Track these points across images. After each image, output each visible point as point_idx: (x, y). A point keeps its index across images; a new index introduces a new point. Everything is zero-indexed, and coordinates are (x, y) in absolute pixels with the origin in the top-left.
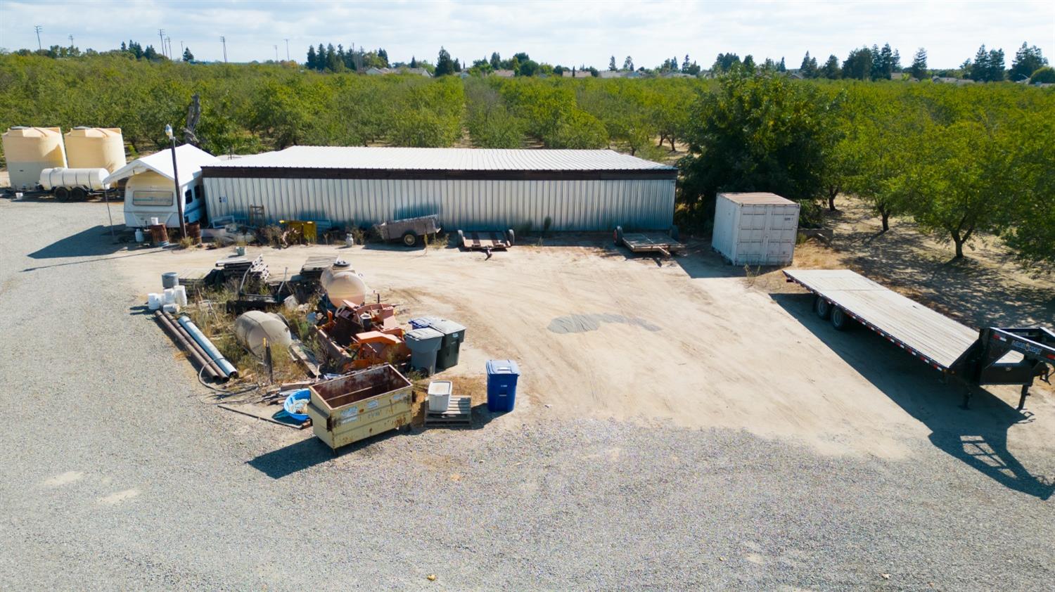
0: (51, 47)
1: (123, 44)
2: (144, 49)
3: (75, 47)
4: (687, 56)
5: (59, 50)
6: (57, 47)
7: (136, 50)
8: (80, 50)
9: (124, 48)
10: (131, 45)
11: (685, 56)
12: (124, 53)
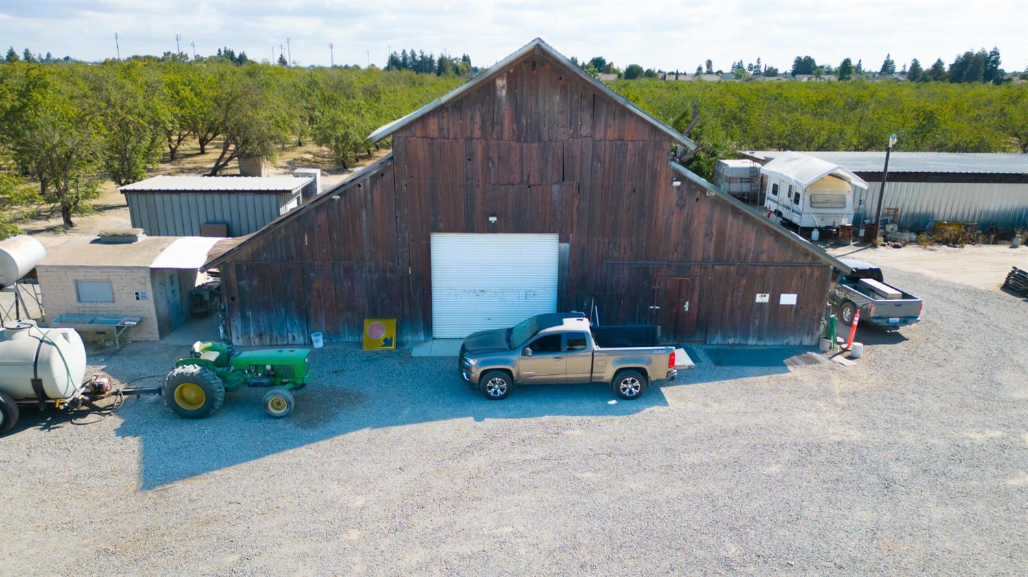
0: (164, 53)
1: (219, 51)
2: (237, 55)
3: (184, 54)
4: (759, 59)
5: (171, 56)
6: (169, 53)
7: (230, 55)
8: (188, 56)
9: (219, 54)
10: (225, 51)
11: (757, 59)
12: (221, 59)
